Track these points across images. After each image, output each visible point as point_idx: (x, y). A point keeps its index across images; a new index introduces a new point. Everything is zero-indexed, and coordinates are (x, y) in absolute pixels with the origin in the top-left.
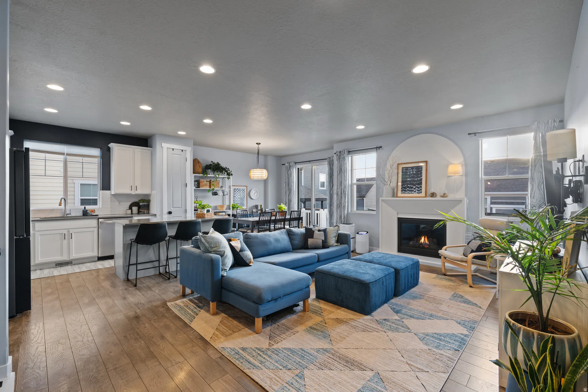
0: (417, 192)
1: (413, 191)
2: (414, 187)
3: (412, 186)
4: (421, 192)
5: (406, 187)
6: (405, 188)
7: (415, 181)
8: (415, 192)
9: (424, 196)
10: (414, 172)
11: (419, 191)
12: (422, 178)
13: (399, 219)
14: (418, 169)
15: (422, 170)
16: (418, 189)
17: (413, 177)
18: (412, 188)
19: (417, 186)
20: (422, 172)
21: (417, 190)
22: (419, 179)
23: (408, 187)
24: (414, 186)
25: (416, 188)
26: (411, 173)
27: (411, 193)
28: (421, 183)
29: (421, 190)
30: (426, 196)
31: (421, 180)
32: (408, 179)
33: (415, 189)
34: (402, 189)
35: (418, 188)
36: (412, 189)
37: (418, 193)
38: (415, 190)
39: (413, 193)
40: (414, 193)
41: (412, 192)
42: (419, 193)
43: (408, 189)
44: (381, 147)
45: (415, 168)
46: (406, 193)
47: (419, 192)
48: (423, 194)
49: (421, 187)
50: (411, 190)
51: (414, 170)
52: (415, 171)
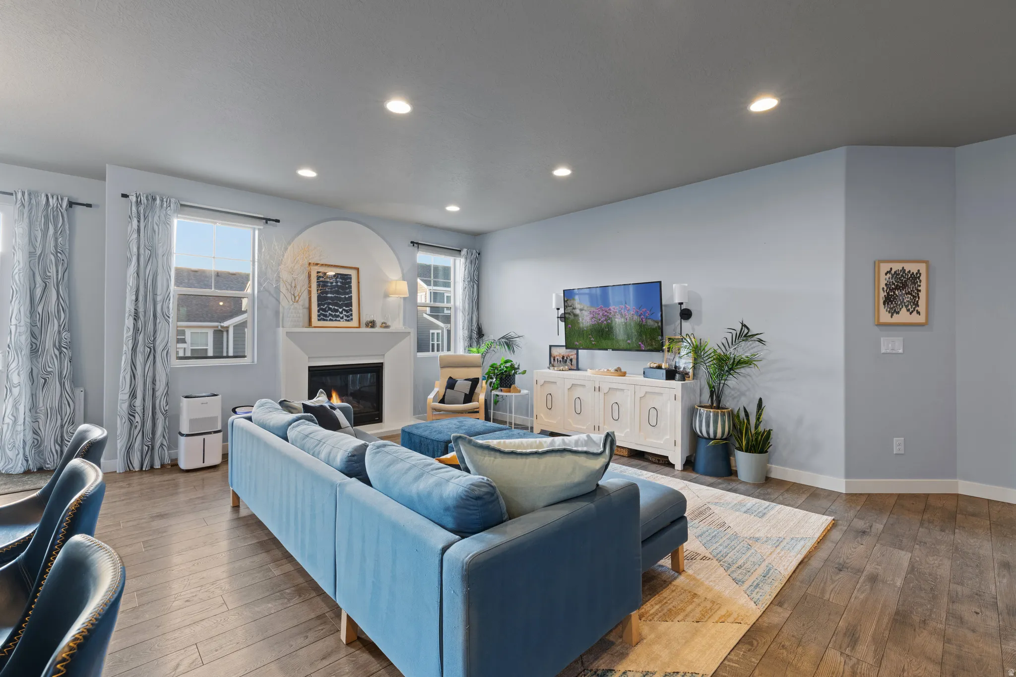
0: (346, 318)
1: (338, 316)
2: (340, 310)
3: (336, 308)
4: (352, 319)
5: (327, 309)
6: (324, 310)
7: (340, 300)
8: (342, 318)
9: (357, 326)
10: (339, 284)
11: (348, 317)
12: (351, 296)
13: (310, 369)
14: (346, 279)
15: (350, 282)
16: (347, 314)
17: (337, 292)
18: (337, 311)
19: (344, 308)
20: (351, 286)
21: (345, 315)
22: (347, 296)
23: (330, 309)
24: (340, 308)
25: (344, 312)
26: (334, 284)
27: (336, 320)
28: (350, 305)
29: (351, 315)
30: (359, 327)
31: (350, 298)
32: (329, 295)
33: (341, 313)
34: (318, 311)
35: (347, 311)
36: (337, 314)
37: (346, 320)
38: (341, 315)
39: (339, 321)
40: (341, 320)
41: (338, 319)
42: (348, 321)
43: (329, 313)
44: (278, 221)
45: (339, 276)
46: (327, 320)
47: (348, 319)
48: (355, 323)
49: (351, 310)
50: (335, 314)
51: (338, 280)
52: (341, 282)
